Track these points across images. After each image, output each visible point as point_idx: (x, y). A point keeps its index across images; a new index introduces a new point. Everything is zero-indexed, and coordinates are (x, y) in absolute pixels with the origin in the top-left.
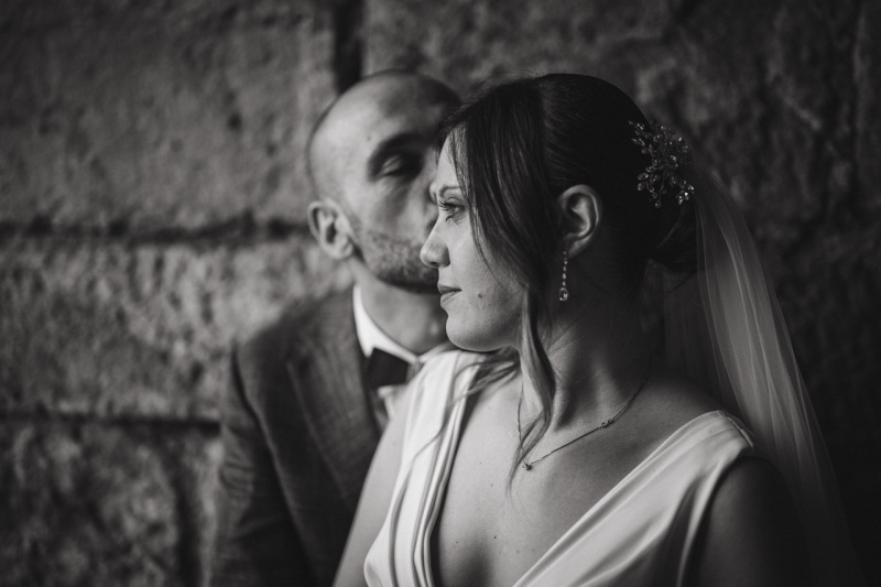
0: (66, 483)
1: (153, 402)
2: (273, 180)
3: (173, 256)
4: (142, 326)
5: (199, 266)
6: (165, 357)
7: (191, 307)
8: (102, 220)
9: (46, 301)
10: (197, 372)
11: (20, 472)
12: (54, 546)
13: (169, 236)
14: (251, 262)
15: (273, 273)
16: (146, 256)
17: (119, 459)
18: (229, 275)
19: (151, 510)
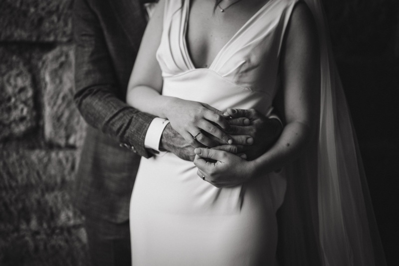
19: (20, 82)
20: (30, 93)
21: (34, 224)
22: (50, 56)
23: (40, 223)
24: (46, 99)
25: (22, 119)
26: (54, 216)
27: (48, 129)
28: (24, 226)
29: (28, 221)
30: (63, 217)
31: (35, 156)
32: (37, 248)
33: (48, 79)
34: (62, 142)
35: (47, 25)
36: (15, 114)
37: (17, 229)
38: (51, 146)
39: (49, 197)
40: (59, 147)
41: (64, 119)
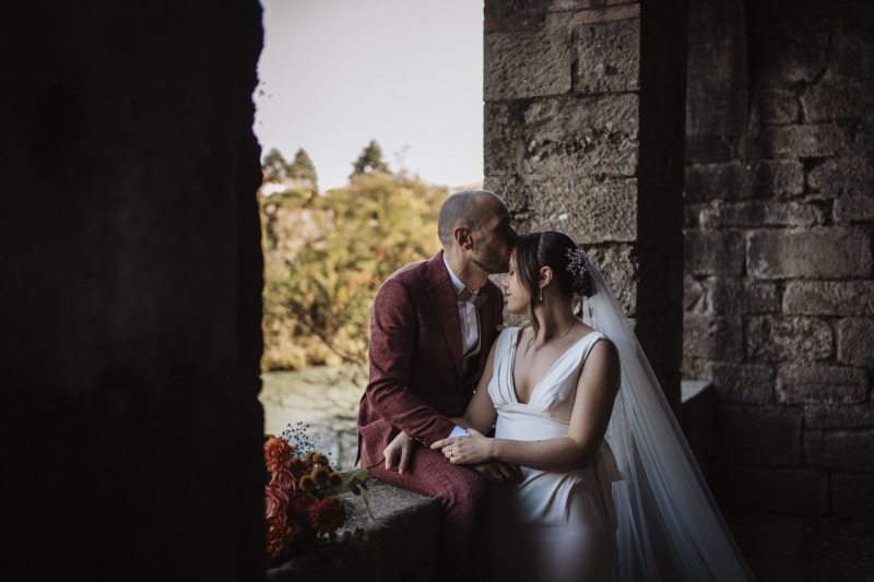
0: (806, 329)
1: (827, 312)
2: (856, 268)
3: (832, 283)
4: (825, 296)
5: (838, 285)
6: (830, 303)
7: (837, 293)
8: (817, 276)
9: (803, 292)
10: (838, 306)
11: (796, 326)
12: (804, 341)
13: (830, 279)
14: (850, 284)
15: (855, 286)
16: (826, 284)
17: (818, 323)
18: (845, 287)
19: (826, 334)
20: (831, 339)
21: (831, 401)
22: (841, 322)
23: (834, 400)
24: (839, 342)
25: (826, 351)
26: (841, 398)
27: (839, 356)
28: (825, 402)
29: (828, 399)
30: (846, 398)
31: (832, 368)
32: (832, 413)
33: (840, 332)
34: (846, 363)
35: (840, 308)
36: (823, 349)
37: (822, 403)
38: (840, 364)
39: (839, 389)
40: (844, 365)
41: (848, 352)
